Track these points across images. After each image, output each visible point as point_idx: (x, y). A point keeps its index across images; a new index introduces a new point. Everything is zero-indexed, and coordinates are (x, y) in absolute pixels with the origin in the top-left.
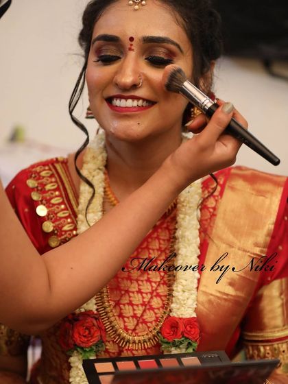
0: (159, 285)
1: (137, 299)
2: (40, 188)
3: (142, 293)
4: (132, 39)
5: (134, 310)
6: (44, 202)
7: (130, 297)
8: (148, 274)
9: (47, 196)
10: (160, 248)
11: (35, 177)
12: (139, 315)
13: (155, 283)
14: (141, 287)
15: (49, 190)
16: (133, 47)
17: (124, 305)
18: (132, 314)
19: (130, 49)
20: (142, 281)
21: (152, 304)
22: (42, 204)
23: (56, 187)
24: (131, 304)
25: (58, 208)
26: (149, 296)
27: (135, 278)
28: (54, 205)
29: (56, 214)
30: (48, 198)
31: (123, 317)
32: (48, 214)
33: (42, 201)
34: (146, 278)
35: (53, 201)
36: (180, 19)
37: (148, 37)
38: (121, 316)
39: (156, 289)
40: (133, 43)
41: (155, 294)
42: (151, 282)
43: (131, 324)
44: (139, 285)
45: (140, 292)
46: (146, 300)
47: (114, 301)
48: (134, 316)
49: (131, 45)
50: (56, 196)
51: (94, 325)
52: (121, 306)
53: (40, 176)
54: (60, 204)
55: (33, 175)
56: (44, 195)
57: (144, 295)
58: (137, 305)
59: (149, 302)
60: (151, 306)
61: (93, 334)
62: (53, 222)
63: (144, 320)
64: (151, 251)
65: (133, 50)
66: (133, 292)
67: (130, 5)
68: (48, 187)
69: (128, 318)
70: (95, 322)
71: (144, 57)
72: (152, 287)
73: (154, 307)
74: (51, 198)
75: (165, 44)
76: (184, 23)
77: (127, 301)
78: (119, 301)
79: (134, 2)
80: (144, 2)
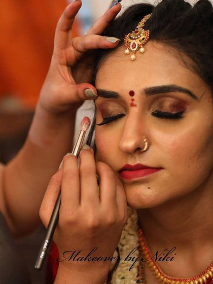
4: (132, 93)
16: (135, 103)
19: (132, 105)
36: (189, 61)
37: (150, 89)
40: (134, 97)
49: (133, 100)
65: (135, 105)
67: (127, 54)
75: (172, 94)
76: (195, 64)
79: (130, 50)
80: (142, 50)
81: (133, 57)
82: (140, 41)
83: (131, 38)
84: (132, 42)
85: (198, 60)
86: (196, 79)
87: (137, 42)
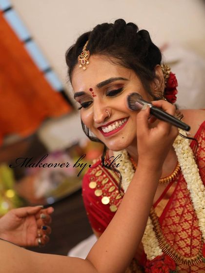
0: (193, 221)
1: (184, 235)
2: (99, 186)
3: (185, 230)
4: (91, 90)
5: (186, 242)
6: (105, 194)
7: (179, 236)
8: (184, 217)
9: (105, 188)
10: (185, 196)
11: (93, 179)
12: (190, 244)
13: (191, 220)
14: (183, 227)
15: (105, 184)
16: (95, 94)
17: (178, 241)
18: (185, 245)
19: (94, 96)
20: (182, 223)
21: (194, 235)
22: (104, 196)
23: (108, 180)
24: (182, 239)
25: (114, 194)
26: (190, 230)
27: (178, 222)
28: (111, 193)
29: (115, 198)
30: (106, 190)
31: (182, 249)
32: (111, 201)
33: (103, 194)
34: (183, 220)
35: (110, 190)
37: (100, 84)
38: (180, 248)
39: (193, 225)
41: (193, 228)
42: (188, 221)
43: (188, 250)
44: (182, 226)
45: (184, 230)
46: (190, 233)
47: (172, 241)
48: (187, 245)
49: (93, 93)
50: (111, 186)
51: (163, 265)
52: (177, 243)
53: (96, 177)
54: (114, 191)
55: (92, 179)
56: (103, 189)
57: (187, 231)
58: (186, 239)
59: (192, 234)
60: (194, 236)
61: (165, 270)
62: (116, 204)
63: (193, 246)
64: (180, 200)
65: (95, 96)
66: (180, 232)
68: (104, 182)
69: (184, 248)
70: (162, 262)
71: (105, 95)
72: (190, 224)
73: (196, 236)
74: (108, 189)
77: (179, 239)
78: (174, 240)
79: (82, 65)
80: (88, 63)
81: (84, 68)
82: (86, 58)
83: (81, 58)
84: (82, 59)
85: (121, 58)
86: (124, 70)
87: (84, 59)
